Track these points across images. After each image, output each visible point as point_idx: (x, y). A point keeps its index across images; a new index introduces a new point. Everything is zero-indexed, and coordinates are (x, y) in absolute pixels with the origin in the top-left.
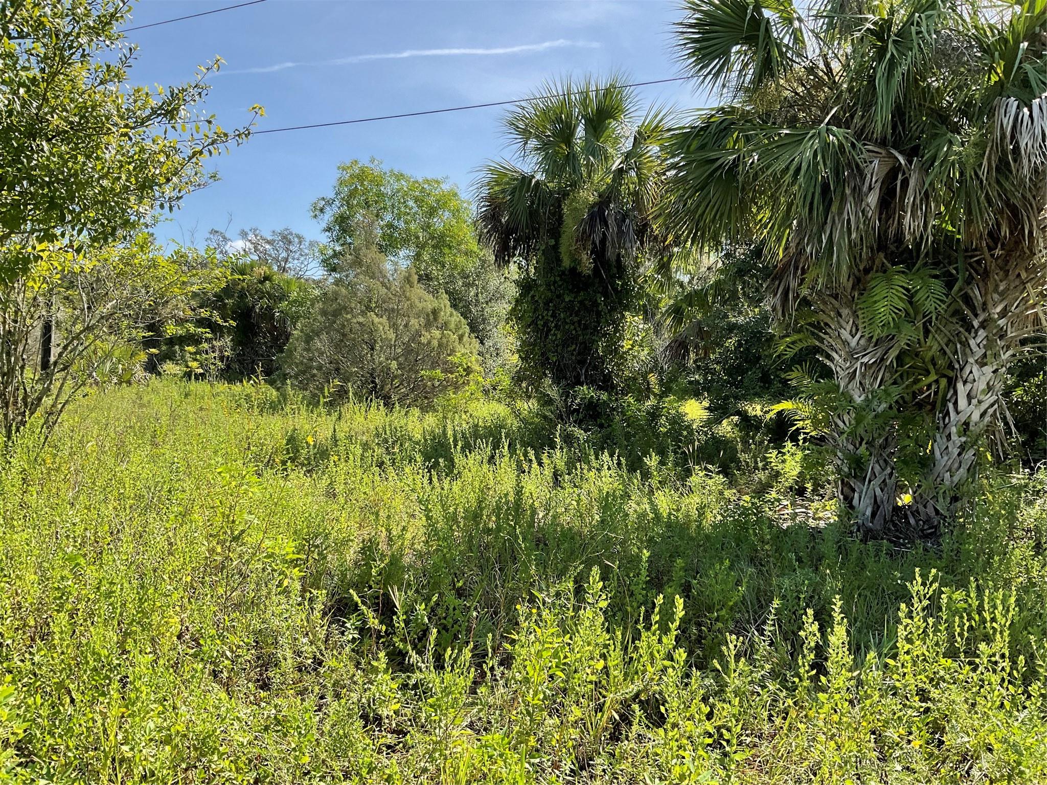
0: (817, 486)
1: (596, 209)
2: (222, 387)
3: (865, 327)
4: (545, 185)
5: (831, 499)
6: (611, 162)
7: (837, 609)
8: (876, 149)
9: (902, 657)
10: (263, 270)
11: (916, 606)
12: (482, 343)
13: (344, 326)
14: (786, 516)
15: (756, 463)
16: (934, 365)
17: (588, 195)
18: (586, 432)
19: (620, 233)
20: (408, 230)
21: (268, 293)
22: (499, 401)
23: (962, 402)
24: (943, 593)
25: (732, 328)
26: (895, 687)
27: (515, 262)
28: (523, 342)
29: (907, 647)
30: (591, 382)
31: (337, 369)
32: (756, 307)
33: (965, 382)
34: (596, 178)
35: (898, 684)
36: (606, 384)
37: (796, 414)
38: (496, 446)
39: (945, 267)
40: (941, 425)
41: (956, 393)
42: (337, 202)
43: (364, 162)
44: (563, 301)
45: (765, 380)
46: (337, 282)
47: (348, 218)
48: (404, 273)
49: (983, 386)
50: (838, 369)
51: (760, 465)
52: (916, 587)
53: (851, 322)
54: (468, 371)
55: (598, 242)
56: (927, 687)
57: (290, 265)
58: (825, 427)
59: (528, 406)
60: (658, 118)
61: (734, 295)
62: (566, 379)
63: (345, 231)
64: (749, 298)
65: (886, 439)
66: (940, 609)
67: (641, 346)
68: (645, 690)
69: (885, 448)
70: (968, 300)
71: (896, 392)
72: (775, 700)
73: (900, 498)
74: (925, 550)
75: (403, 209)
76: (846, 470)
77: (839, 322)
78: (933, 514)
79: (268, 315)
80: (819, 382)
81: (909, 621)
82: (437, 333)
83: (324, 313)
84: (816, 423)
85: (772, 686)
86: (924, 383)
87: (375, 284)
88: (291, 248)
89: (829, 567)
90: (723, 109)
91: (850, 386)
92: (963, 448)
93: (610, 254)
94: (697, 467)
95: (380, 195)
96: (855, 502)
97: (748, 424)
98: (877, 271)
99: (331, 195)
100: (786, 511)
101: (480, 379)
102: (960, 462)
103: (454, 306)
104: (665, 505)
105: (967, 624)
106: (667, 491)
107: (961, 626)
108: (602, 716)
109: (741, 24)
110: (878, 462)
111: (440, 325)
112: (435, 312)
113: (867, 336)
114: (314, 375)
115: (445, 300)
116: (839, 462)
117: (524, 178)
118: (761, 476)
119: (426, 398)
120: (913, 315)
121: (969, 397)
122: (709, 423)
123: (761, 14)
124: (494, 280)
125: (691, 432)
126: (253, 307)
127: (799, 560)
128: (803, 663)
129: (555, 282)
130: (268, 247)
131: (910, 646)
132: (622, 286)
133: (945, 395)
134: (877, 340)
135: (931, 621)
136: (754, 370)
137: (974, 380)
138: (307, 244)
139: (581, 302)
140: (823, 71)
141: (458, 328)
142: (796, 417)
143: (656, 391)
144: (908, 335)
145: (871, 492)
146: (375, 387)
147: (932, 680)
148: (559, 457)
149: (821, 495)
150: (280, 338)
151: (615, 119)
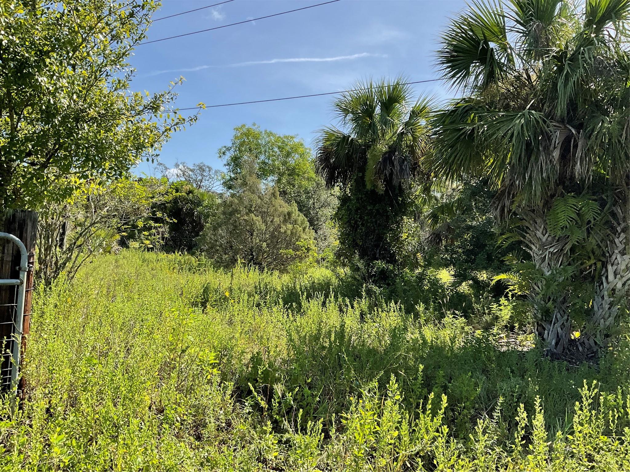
0: (521, 325)
1: (387, 156)
2: (163, 255)
3: (551, 231)
4: (357, 141)
5: (530, 334)
6: (396, 128)
7: (537, 404)
8: (557, 125)
9: (577, 434)
10: (188, 187)
11: (584, 403)
12: (316, 232)
13: (236, 221)
14: (503, 344)
15: (484, 310)
16: (594, 253)
17: (382, 147)
18: (379, 288)
19: (402, 170)
20: (274, 165)
21: (191, 200)
22: (327, 267)
23: (611, 277)
24: (601, 395)
25: (469, 228)
26: (572, 452)
27: (338, 186)
28: (342, 233)
29: (580, 428)
30: (383, 258)
31: (231, 247)
32: (484, 215)
33: (612, 265)
34: (387, 138)
35: (574, 451)
36: (392, 259)
37: (509, 281)
38: (326, 296)
39: (599, 195)
40: (598, 291)
41: (607, 271)
42: (232, 149)
43: (249, 125)
44: (367, 209)
45: (489, 258)
46: (233, 196)
47: (239, 158)
48: (271, 191)
49: (623, 267)
50: (535, 255)
51: (487, 311)
52: (585, 392)
53: (543, 226)
54: (308, 249)
55: (388, 175)
56: (592, 453)
57: (204, 184)
58: (526, 290)
59: (344, 271)
60: (425, 102)
61: (470, 209)
62: (368, 256)
63: (237, 165)
64: (479, 209)
65: (564, 298)
66: (600, 406)
67: (413, 237)
68: (422, 450)
69: (563, 304)
70: (614, 215)
71: (570, 270)
72: (499, 458)
73: (573, 334)
74: (589, 367)
75: (271, 153)
76: (540, 316)
77: (535, 227)
78: (593, 344)
79: (190, 213)
80: (523, 263)
81: (581, 412)
82: (290, 226)
83: (224, 213)
84: (521, 287)
85: (498, 450)
86: (588, 264)
87: (255, 197)
88: (204, 174)
89: (531, 377)
90: (465, 99)
91: (542, 266)
92: (611, 304)
93: (395, 182)
94: (448, 312)
95: (258, 145)
96: (545, 336)
97: (478, 286)
98: (558, 196)
99: (230, 145)
100: (503, 341)
101: (316, 254)
102: (610, 313)
103: (300, 210)
104: (429, 335)
105: (617, 416)
106: (430, 326)
107: (614, 416)
108: (397, 464)
109: (475, 51)
110: (559, 312)
111: (292, 222)
112: (289, 214)
113: (553, 236)
114: (218, 250)
115: (295, 207)
116: (535, 312)
117: (344, 137)
118: (487, 318)
119: (283, 264)
120: (580, 223)
121: (615, 274)
122: (455, 285)
123: (488, 45)
124: (324, 195)
125: (443, 291)
126: (182, 208)
127: (512, 372)
128: (518, 436)
129: (362, 198)
130: (190, 173)
131: (581, 428)
132: (402, 201)
133: (600, 273)
134: (559, 238)
135: (594, 412)
136: (482, 253)
137: (618, 264)
138: (213, 172)
139: (377, 210)
140: (525, 78)
141: (302, 223)
142: (510, 284)
143: (422, 264)
144: (578, 235)
145: (555, 331)
146: (253, 258)
147: (595, 449)
148: (364, 303)
149: (524, 331)
150: (198, 227)
151: (398, 103)
